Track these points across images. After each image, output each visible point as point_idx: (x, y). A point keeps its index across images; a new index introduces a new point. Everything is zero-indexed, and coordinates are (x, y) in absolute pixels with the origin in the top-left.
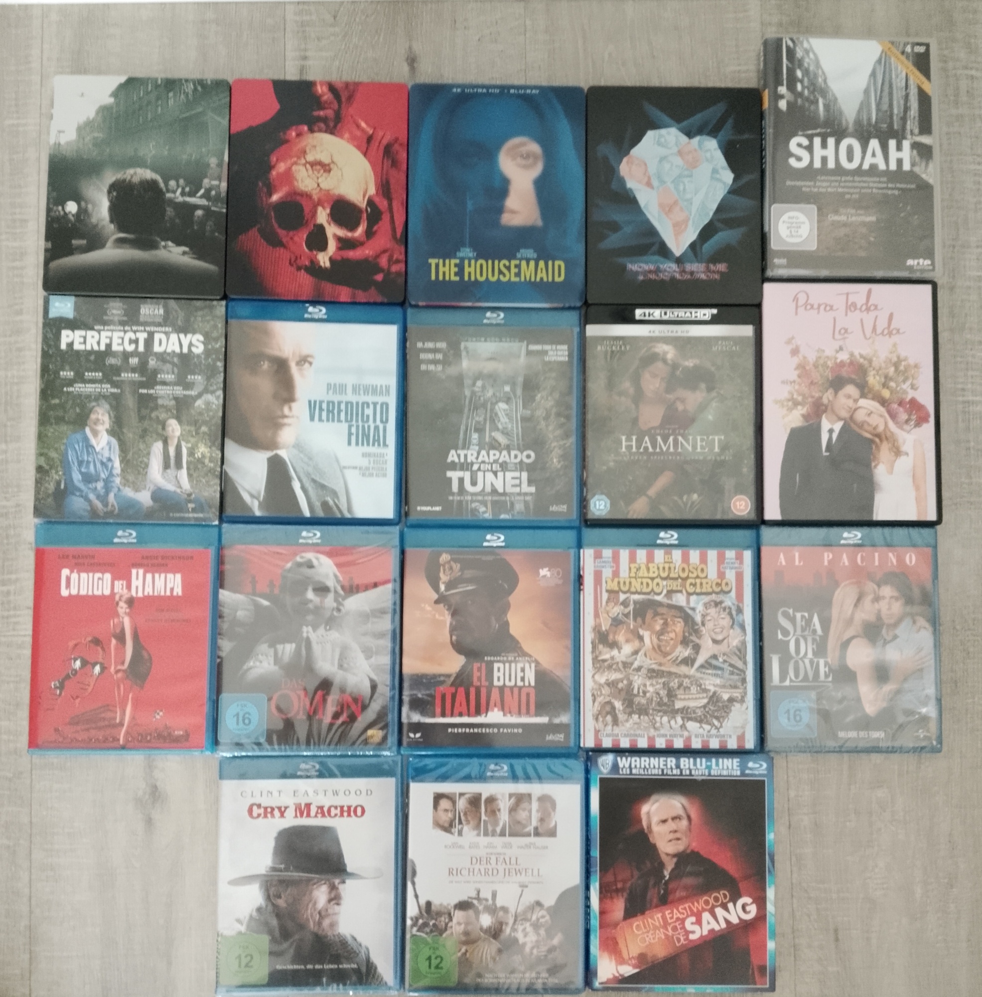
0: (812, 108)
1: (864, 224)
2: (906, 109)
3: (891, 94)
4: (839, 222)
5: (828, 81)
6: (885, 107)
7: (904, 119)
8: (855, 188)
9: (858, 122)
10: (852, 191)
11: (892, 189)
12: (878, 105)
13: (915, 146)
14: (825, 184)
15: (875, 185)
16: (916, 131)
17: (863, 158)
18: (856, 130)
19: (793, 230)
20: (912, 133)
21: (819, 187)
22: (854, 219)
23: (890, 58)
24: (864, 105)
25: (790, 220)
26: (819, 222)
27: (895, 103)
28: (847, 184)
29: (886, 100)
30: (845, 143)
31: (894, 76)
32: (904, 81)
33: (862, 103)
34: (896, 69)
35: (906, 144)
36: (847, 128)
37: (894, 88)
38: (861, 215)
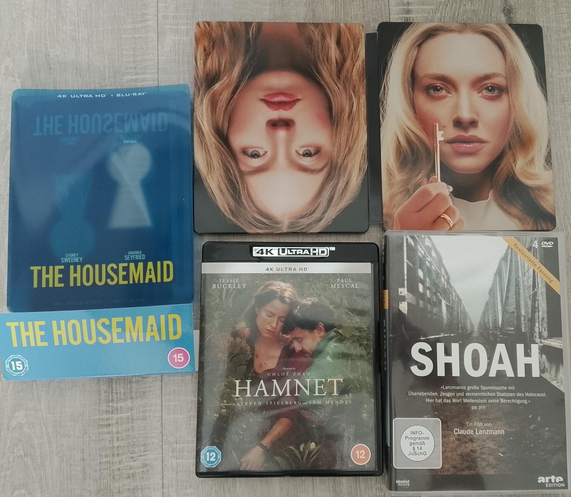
0: (435, 310)
1: (492, 438)
2: (534, 309)
3: (518, 294)
4: (465, 436)
5: (451, 281)
6: (512, 308)
7: (532, 321)
8: (482, 398)
9: (483, 326)
10: (477, 401)
11: (520, 398)
12: (505, 305)
13: (544, 350)
14: (449, 395)
15: (503, 394)
16: (545, 334)
17: (489, 365)
18: (482, 334)
19: (416, 446)
20: (541, 336)
21: (443, 398)
22: (481, 432)
23: (516, 255)
24: (490, 306)
25: (413, 436)
26: (443, 436)
27: (522, 303)
28: (473, 394)
29: (512, 300)
30: (470, 348)
31: (520, 275)
32: (531, 279)
33: (487, 304)
34: (523, 267)
35: (535, 348)
36: (472, 332)
37: (521, 287)
38: (488, 428)
